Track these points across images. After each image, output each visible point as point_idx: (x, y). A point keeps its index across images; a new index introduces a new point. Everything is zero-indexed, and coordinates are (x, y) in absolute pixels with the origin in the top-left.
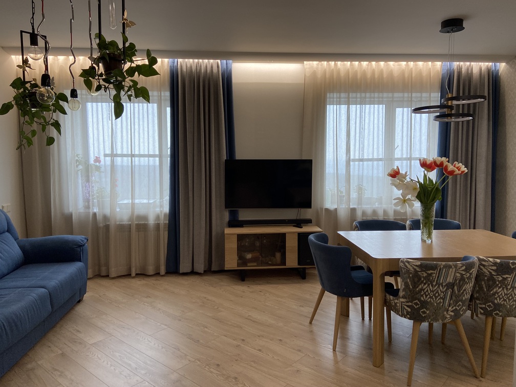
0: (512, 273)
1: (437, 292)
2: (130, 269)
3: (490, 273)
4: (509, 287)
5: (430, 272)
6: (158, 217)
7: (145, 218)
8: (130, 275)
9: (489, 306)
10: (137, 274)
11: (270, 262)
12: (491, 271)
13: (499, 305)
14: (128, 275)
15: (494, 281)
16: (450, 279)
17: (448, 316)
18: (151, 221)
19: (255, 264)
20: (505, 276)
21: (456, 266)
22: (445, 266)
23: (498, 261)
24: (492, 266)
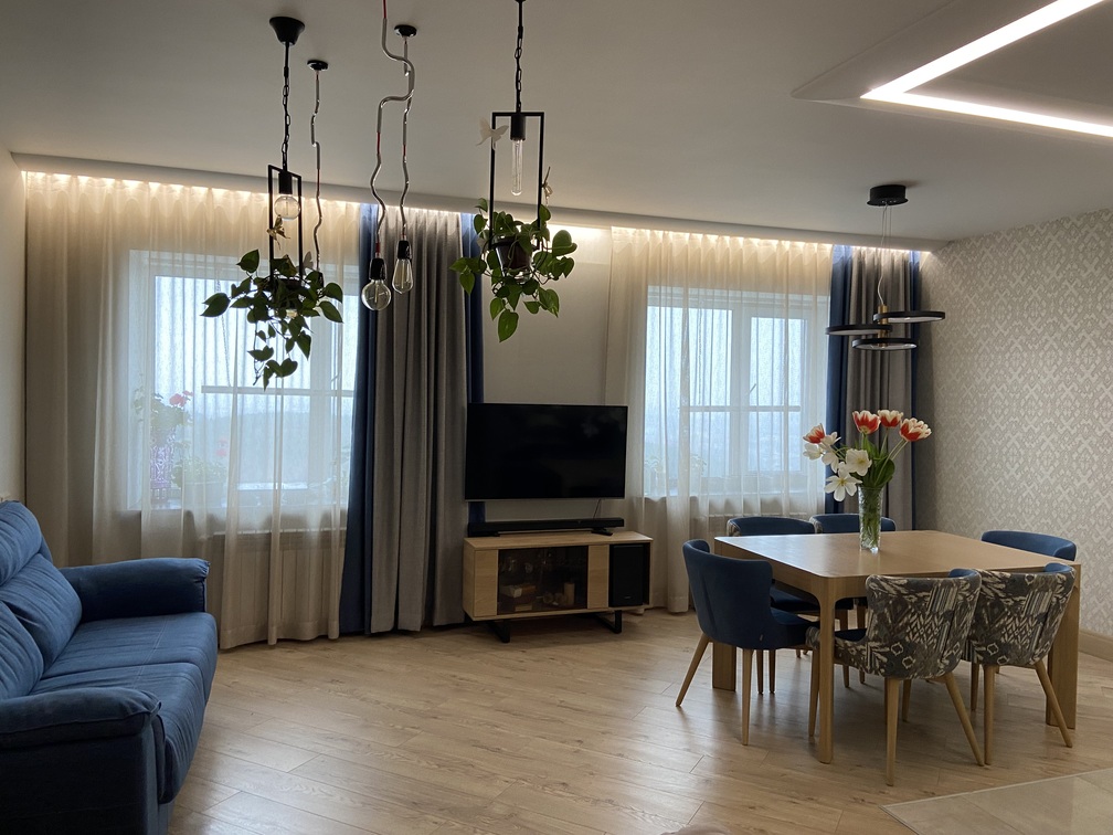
0: (1028, 592)
1: (931, 627)
2: (264, 629)
3: (996, 594)
4: (1022, 616)
5: (921, 595)
6: (326, 519)
7: (299, 521)
8: (265, 642)
9: (993, 649)
10: (279, 640)
11: (555, 603)
12: (998, 591)
13: (1007, 645)
14: (261, 643)
15: (1001, 607)
16: (949, 606)
17: (942, 667)
18: (314, 527)
19: (530, 608)
20: (1018, 599)
21: (958, 583)
22: (944, 585)
23: (1008, 575)
24: (999, 583)
